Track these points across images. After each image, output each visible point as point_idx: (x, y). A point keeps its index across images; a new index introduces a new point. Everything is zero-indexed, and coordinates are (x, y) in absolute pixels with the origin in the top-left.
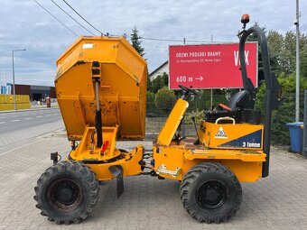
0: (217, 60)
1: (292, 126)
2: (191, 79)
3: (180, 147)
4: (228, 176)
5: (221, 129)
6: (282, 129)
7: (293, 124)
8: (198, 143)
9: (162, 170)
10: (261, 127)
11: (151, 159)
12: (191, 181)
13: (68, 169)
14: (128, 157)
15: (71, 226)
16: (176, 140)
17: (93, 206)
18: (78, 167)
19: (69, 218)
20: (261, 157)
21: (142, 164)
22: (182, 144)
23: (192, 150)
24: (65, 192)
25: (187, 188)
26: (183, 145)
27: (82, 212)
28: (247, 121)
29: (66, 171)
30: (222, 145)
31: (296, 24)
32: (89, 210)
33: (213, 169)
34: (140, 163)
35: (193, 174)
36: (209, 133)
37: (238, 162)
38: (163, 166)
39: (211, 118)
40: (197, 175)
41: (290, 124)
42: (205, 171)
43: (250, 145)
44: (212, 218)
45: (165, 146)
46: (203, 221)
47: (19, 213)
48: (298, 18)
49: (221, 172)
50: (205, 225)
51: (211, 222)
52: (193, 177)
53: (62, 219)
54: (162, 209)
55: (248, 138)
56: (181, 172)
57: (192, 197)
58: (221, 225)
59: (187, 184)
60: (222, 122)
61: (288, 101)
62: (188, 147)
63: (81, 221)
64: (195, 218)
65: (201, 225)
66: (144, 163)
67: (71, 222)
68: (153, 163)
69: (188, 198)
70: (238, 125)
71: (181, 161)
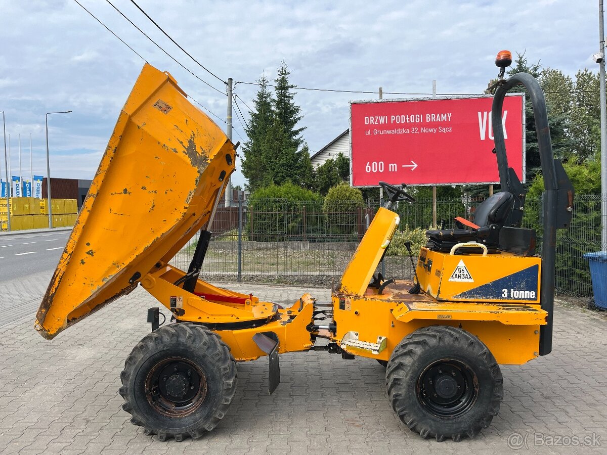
0: (445, 130)
1: (595, 259)
2: (393, 167)
3: (384, 297)
4: (477, 351)
5: (461, 264)
6: (575, 265)
7: (598, 254)
8: (416, 291)
9: (350, 340)
10: (536, 260)
11: (329, 321)
12: (407, 361)
13: (182, 340)
14: (286, 318)
15: (187, 443)
16: (376, 285)
17: (226, 407)
18: (200, 336)
19: (184, 430)
20: (538, 317)
21: (313, 330)
22: (388, 293)
23: (408, 303)
24: (176, 380)
25: (401, 374)
26: (390, 294)
27: (207, 417)
28: (508, 250)
29: (178, 343)
30: (464, 295)
31: (599, 61)
32: (220, 415)
33: (448, 340)
34: (308, 328)
35: (411, 347)
36: (438, 273)
37: (494, 326)
38: (352, 333)
39: (441, 244)
40: (418, 350)
41: (591, 254)
42: (433, 342)
43: (515, 294)
44: (446, 430)
45: (356, 297)
46: (429, 437)
47: (88, 421)
48: (603, 50)
49: (463, 344)
50: (434, 444)
51: (446, 438)
52: (410, 353)
53: (170, 432)
54: (351, 414)
55: (512, 281)
56: (386, 344)
57: (408, 390)
58: (464, 445)
59: (400, 366)
60: (462, 251)
61: (586, 210)
62: (399, 299)
63: (204, 434)
64: (414, 430)
65: (426, 443)
66: (317, 328)
67: (186, 437)
68: (333, 329)
69: (403, 392)
70: (493, 257)
71: (387, 324)
